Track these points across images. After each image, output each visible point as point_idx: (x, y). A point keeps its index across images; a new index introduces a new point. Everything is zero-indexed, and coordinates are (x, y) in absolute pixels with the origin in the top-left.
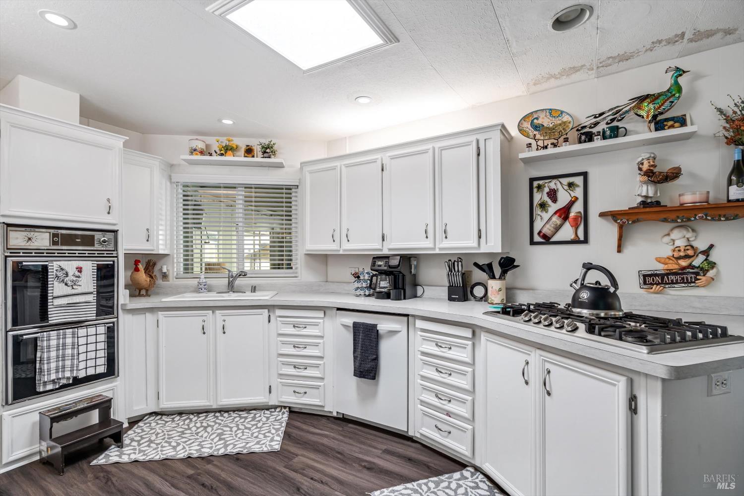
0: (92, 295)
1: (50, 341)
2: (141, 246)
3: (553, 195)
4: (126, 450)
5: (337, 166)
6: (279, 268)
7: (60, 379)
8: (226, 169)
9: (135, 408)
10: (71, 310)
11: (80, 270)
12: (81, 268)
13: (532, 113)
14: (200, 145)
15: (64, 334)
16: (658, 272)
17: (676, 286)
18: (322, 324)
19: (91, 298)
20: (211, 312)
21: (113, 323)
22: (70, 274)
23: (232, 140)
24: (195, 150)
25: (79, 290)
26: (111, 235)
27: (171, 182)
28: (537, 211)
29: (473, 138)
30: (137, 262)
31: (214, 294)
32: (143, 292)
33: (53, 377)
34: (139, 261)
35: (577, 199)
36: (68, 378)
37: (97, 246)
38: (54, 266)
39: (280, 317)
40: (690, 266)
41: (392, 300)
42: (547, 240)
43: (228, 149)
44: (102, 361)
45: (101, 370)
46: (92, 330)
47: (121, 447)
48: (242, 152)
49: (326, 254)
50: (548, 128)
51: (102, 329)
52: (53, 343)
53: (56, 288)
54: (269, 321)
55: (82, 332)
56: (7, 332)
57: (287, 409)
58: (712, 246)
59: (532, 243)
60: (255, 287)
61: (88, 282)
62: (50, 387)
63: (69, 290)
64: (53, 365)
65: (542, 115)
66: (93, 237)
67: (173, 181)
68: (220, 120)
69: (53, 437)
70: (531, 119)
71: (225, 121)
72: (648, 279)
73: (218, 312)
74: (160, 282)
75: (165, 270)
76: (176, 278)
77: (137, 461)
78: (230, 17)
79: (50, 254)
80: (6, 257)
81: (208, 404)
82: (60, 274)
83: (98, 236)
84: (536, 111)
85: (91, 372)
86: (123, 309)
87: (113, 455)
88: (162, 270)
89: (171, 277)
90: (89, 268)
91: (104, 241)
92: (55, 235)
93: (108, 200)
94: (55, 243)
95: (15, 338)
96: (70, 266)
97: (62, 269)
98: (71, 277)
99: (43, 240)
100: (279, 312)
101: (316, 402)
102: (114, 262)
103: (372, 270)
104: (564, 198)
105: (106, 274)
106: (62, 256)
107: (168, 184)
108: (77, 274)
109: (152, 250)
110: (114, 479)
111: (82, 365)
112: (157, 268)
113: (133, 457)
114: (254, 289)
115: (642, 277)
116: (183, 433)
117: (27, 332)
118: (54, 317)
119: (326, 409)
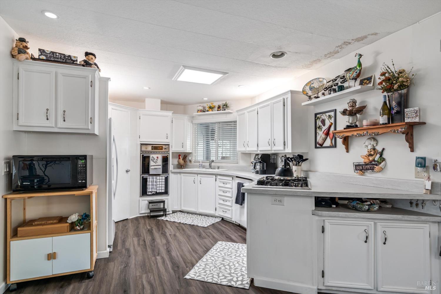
0: (161, 166)
1: (150, 179)
2: (180, 150)
3: (323, 122)
4: (167, 218)
5: (245, 112)
6: (224, 159)
7: (152, 191)
8: (211, 117)
9: (174, 208)
10: (155, 170)
11: (158, 158)
12: (158, 157)
13: (310, 81)
14: (201, 108)
15: (154, 178)
16: (361, 164)
17: (368, 171)
18: (231, 183)
19: (160, 167)
20: (196, 175)
21: (167, 176)
22: (155, 159)
23: (213, 104)
24: (198, 111)
25: (157, 164)
26: (167, 146)
27: (193, 124)
28: (318, 131)
29: (281, 98)
30: (179, 155)
31: (204, 169)
32: (182, 167)
33: (150, 190)
34: (180, 155)
35: (332, 123)
36: (154, 192)
37: (163, 150)
38: (151, 156)
39: (220, 179)
40: (374, 160)
41: (259, 174)
42: (321, 146)
43: (211, 108)
44: (163, 188)
45: (163, 191)
46: (161, 178)
47: (166, 217)
48: (216, 109)
49: (250, 153)
50: (316, 88)
51: (164, 178)
52: (151, 180)
53: (152, 163)
54: (216, 181)
55: (158, 178)
56: (141, 175)
57: (221, 218)
58: (383, 149)
59: (316, 147)
60: (219, 167)
61: (160, 162)
62: (150, 194)
63: (154, 164)
64: (150, 187)
65: (315, 81)
66: (162, 147)
67: (193, 123)
68: (203, 99)
69: (150, 208)
70: (310, 84)
71: (204, 99)
72: (358, 168)
73: (199, 175)
74: (189, 163)
75: (190, 159)
76: (194, 162)
77: (167, 220)
78: (178, 80)
79: (151, 153)
80: (141, 153)
81: (195, 210)
82: (153, 159)
83: (164, 146)
84: (312, 80)
85: (160, 191)
86: (171, 172)
87: (163, 218)
88: (189, 159)
89: (192, 162)
90: (160, 157)
91: (165, 148)
92: (152, 147)
93: (167, 134)
94: (152, 149)
95: (143, 177)
96: (155, 156)
97: (153, 157)
98: (155, 160)
99: (149, 148)
100: (219, 177)
101: (229, 216)
102: (168, 155)
103: (254, 160)
104: (328, 123)
105: (165, 160)
106: (154, 153)
107: (191, 124)
108: (157, 159)
109: (184, 151)
110: (160, 222)
111: (158, 188)
112: (187, 158)
113: (167, 219)
114: (218, 168)
115: (355, 166)
116: (184, 217)
117: (145, 176)
118: (151, 172)
119: (233, 220)
